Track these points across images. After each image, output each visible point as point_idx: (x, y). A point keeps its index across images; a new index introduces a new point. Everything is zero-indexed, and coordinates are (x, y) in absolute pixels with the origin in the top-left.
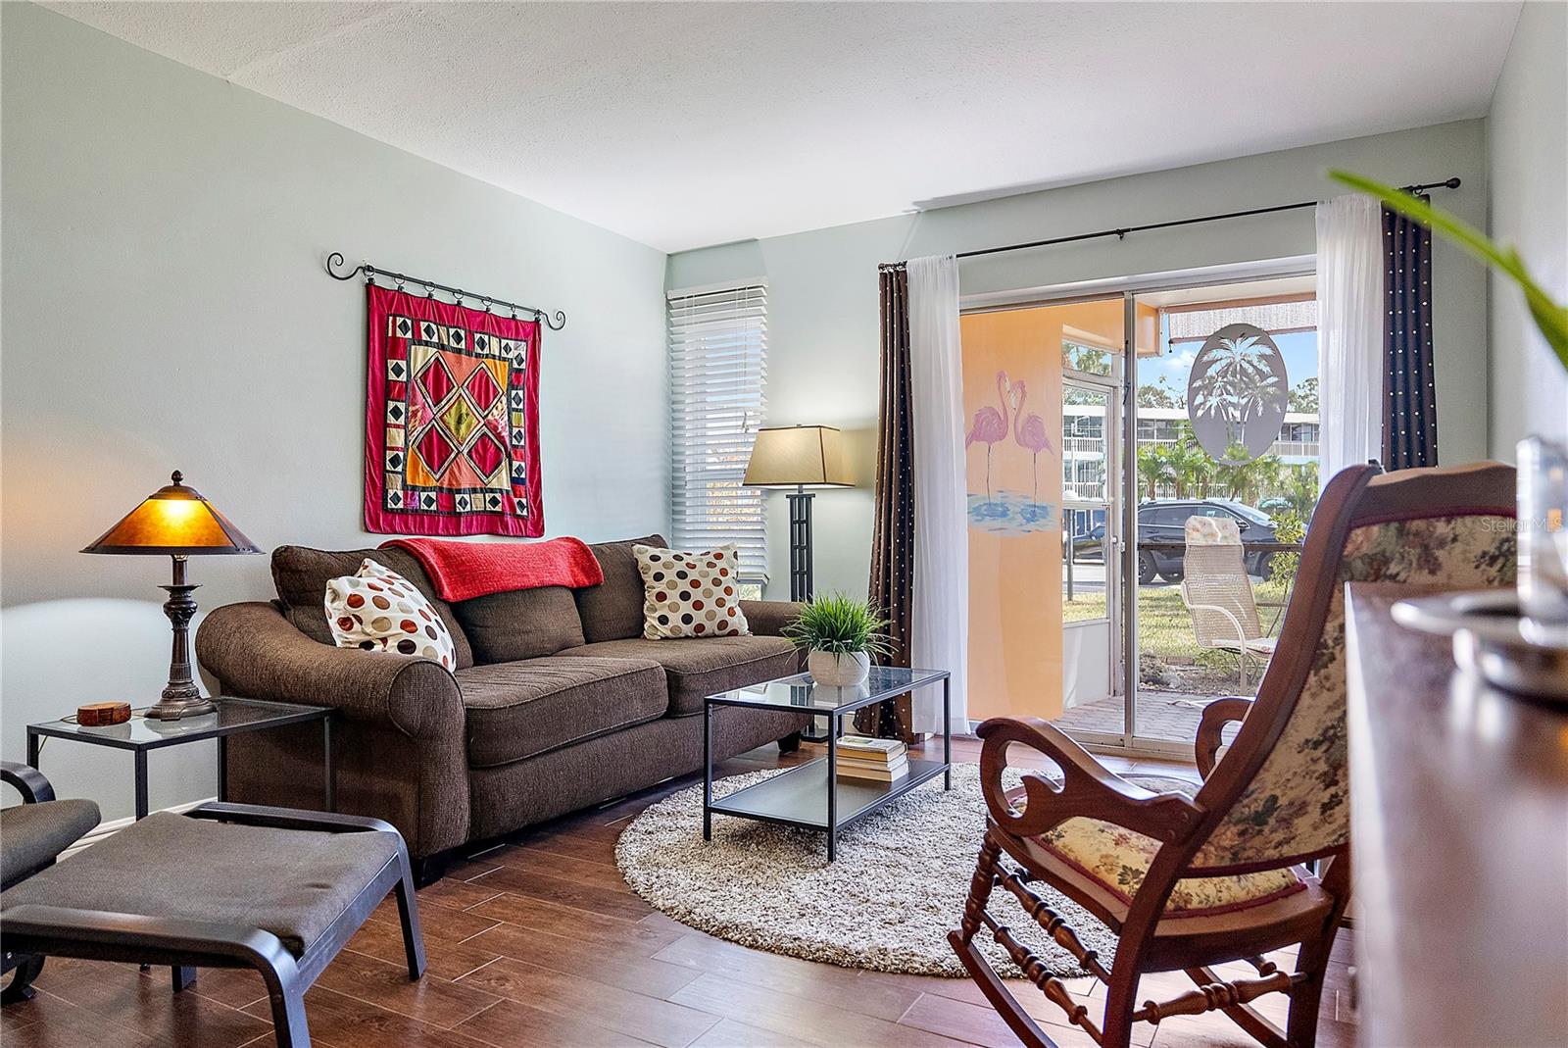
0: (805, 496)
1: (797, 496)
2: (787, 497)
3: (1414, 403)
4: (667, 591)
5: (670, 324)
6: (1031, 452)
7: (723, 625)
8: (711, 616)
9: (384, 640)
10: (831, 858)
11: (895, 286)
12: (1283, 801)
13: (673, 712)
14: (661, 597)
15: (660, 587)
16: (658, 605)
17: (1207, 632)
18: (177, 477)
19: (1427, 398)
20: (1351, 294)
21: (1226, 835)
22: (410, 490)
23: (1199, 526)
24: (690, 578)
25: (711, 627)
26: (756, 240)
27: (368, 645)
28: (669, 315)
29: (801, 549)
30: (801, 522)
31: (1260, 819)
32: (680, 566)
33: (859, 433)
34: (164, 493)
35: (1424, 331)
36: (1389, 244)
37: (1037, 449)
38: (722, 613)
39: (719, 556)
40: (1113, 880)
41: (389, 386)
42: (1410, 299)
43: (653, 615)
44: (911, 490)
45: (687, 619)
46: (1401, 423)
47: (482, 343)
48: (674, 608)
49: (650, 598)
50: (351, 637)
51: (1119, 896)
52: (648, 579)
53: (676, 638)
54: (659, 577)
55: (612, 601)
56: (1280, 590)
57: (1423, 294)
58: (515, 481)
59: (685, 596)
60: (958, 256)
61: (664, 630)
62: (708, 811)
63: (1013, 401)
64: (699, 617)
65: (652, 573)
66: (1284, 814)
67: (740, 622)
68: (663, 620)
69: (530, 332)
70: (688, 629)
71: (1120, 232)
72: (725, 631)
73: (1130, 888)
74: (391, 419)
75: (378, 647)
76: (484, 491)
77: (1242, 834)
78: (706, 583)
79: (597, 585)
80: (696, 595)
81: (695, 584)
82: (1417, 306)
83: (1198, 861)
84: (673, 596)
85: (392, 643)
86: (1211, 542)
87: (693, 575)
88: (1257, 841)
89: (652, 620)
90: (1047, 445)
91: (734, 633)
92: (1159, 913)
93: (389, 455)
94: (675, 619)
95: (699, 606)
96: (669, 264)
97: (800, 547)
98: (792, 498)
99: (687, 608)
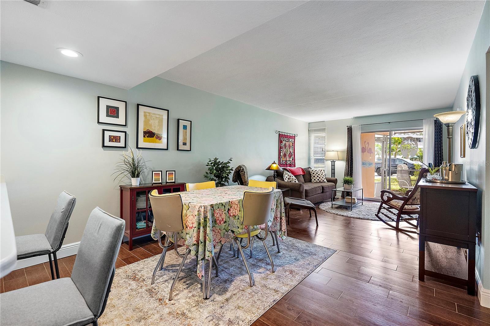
0: (334, 161)
3: (439, 151)
5: (309, 134)
6: (370, 154)
7: (323, 181)
8: (322, 179)
9: (293, 181)
10: (351, 210)
11: (350, 130)
12: (417, 198)
13: (323, 192)
14: (314, 176)
15: (314, 175)
16: (314, 177)
17: (400, 185)
18: (274, 161)
19: (441, 150)
20: (429, 134)
21: (411, 201)
22: (283, 161)
23: (400, 166)
24: (318, 174)
25: (322, 181)
27: (291, 181)
28: (309, 132)
30: (333, 166)
31: (414, 199)
32: (316, 172)
33: (342, 152)
34: (273, 163)
35: (441, 140)
36: (435, 126)
37: (371, 153)
38: (323, 179)
39: (321, 171)
40: (397, 206)
41: (281, 147)
42: (439, 135)
44: (352, 161)
45: (318, 180)
46: (437, 153)
47: (289, 140)
48: (316, 178)
49: (312, 176)
50: (289, 180)
51: (398, 208)
52: (312, 174)
53: (317, 182)
54: (313, 173)
55: (307, 177)
56: (416, 178)
57: (441, 134)
58: (293, 159)
59: (318, 176)
60: (361, 125)
61: (315, 181)
62: (332, 204)
63: (367, 146)
64: (320, 179)
65: (312, 173)
66: (417, 199)
67: (325, 180)
68: (315, 180)
69: (294, 137)
70: (318, 181)
71: (389, 123)
72: (323, 182)
73: (400, 207)
74: (281, 152)
75: (292, 182)
76: (290, 161)
77: (412, 201)
78: (320, 175)
79: (305, 175)
81: (319, 175)
82: (440, 136)
83: (407, 203)
84: (316, 176)
85: (294, 181)
86: (402, 169)
87: (318, 173)
88: (414, 202)
89: (313, 180)
90: (372, 153)
91: (325, 182)
92: (403, 209)
93: (281, 156)
94: (317, 180)
95: (320, 178)
96: (309, 124)
97: (333, 169)
98: (332, 162)
99: (318, 178)
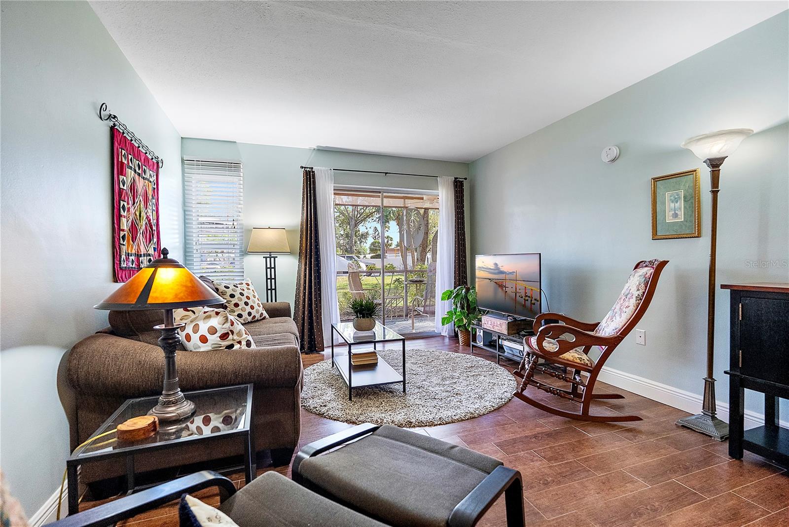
0: (272, 257)
1: (268, 257)
2: (264, 257)
4: (238, 302)
5: (183, 171)
7: (262, 315)
8: (257, 311)
11: (310, 177)
14: (236, 305)
15: (234, 301)
16: (235, 309)
22: (128, 255)
24: (245, 295)
25: (258, 316)
26: (235, 142)
28: (184, 168)
29: (271, 279)
30: (271, 268)
32: (239, 290)
39: (247, 284)
41: (119, 191)
43: (235, 314)
45: (249, 314)
47: (145, 172)
48: (243, 310)
49: (231, 306)
54: (232, 296)
58: (155, 250)
59: (246, 304)
60: (334, 169)
61: (241, 320)
64: (253, 313)
65: (229, 295)
68: (240, 315)
69: (155, 166)
70: (250, 319)
71: (386, 173)
74: (122, 213)
75: (237, 347)
76: (147, 256)
80: (250, 303)
81: (248, 298)
84: (242, 304)
93: (122, 234)
95: (252, 307)
96: (182, 142)
97: (271, 278)
98: (266, 258)
99: (248, 309)
